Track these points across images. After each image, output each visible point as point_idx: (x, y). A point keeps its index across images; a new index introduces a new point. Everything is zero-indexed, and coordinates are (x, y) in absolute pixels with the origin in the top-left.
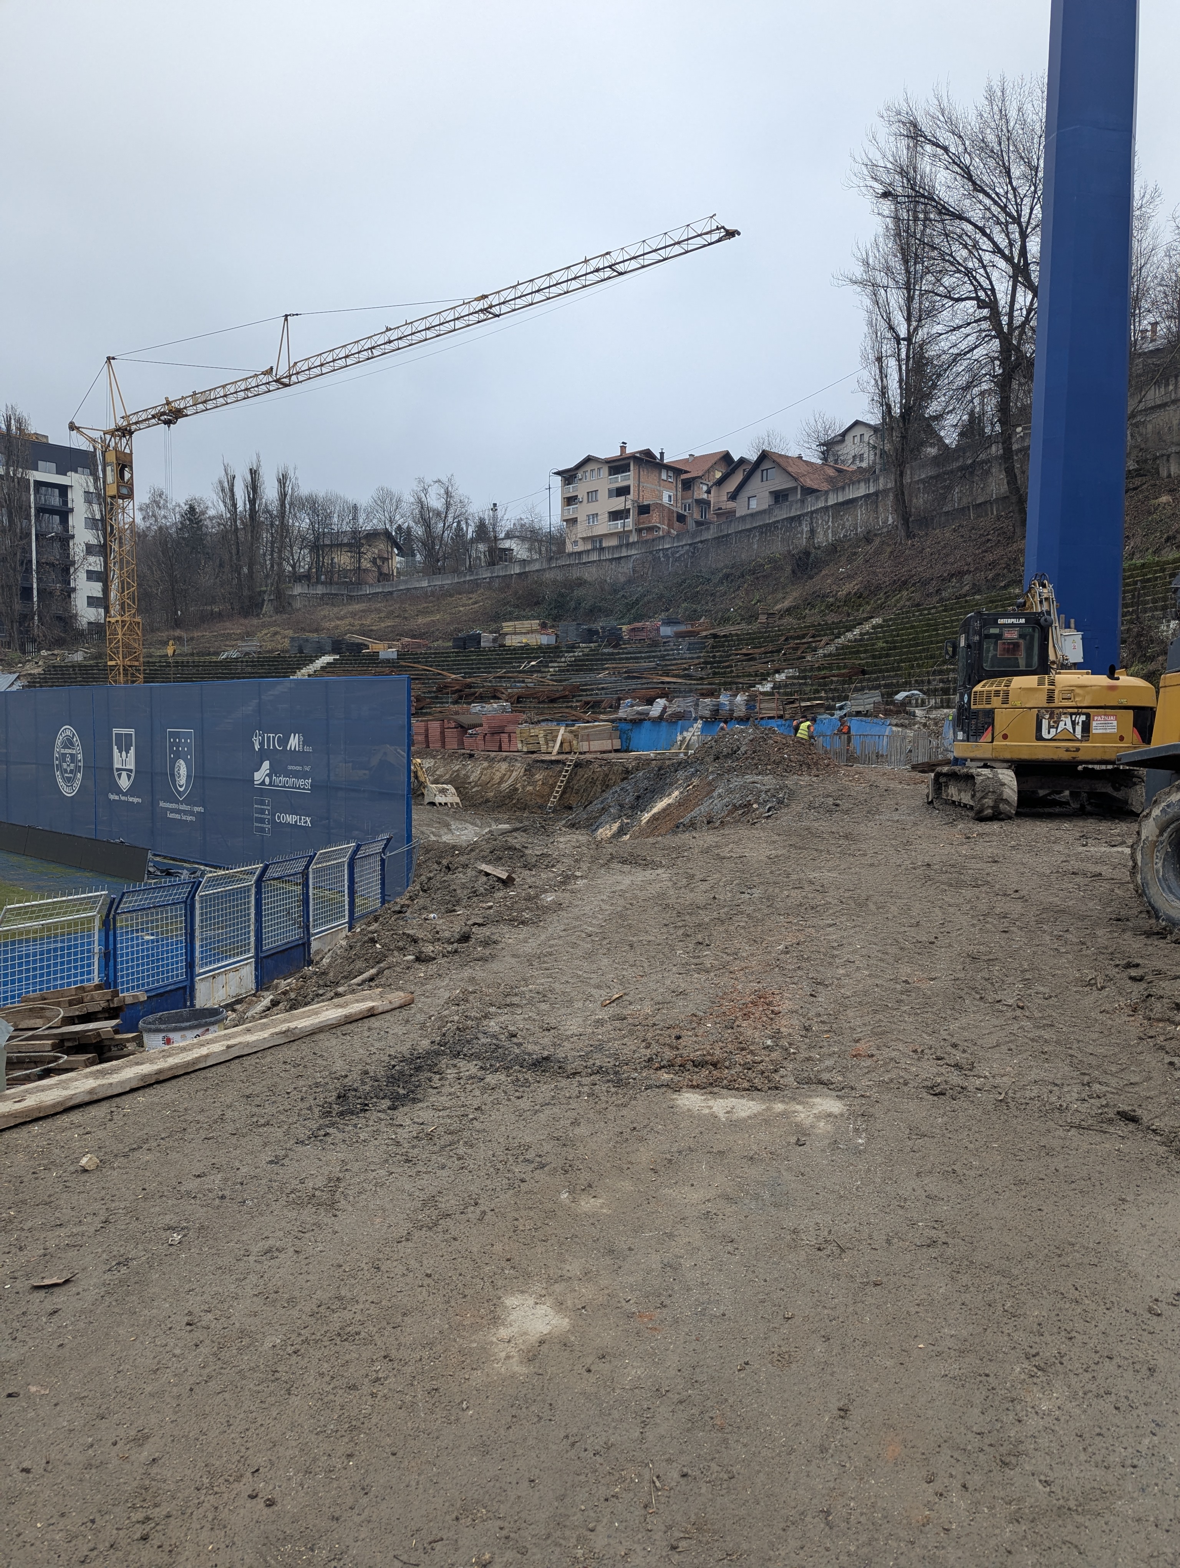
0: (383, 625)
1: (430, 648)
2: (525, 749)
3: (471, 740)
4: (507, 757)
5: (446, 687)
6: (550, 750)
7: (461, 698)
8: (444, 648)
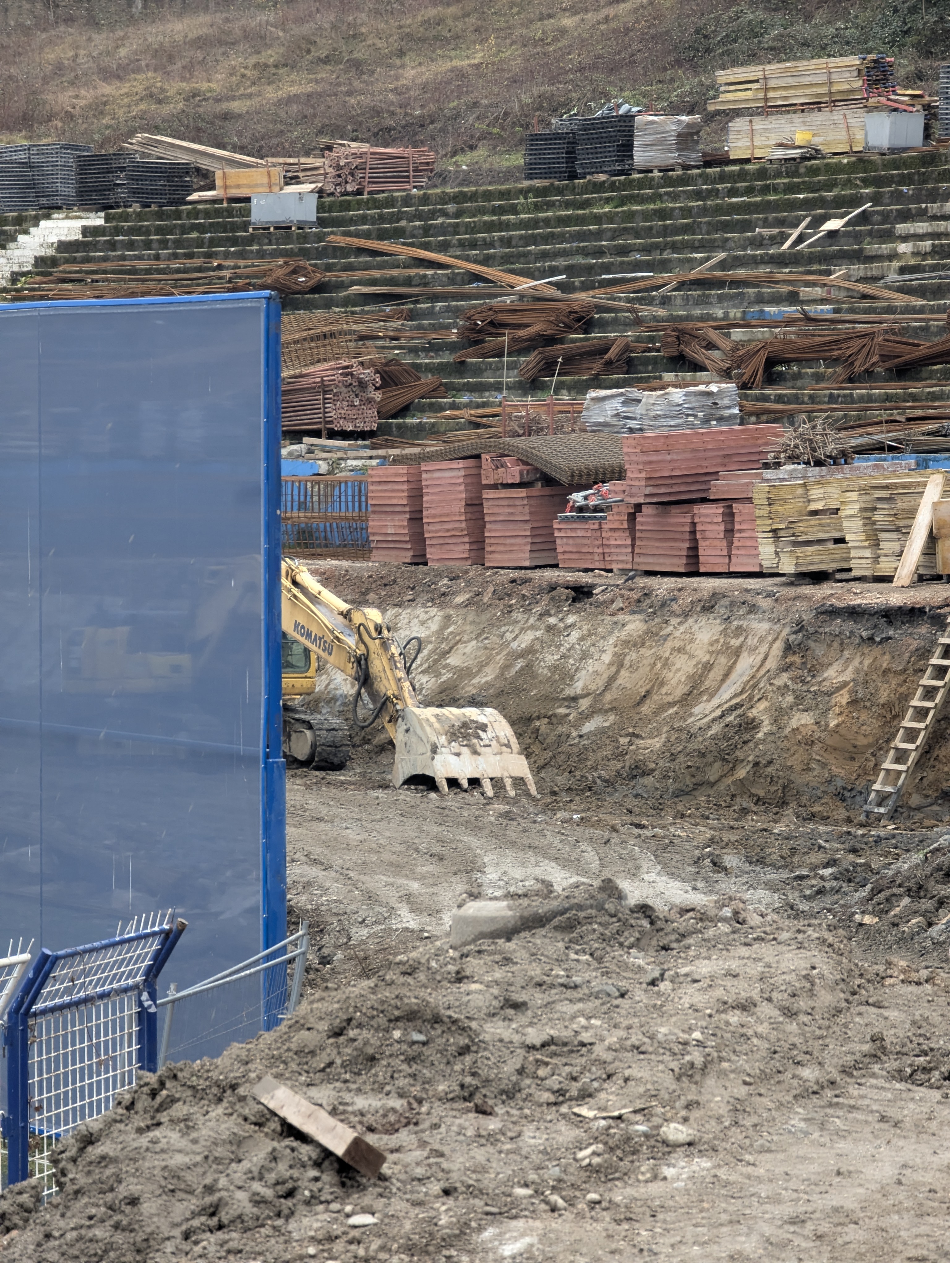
0: (271, 94)
1: (443, 177)
2: (788, 566)
3: (581, 531)
4: (716, 596)
5: (496, 326)
6: (885, 567)
7: (549, 367)
8: (496, 176)
